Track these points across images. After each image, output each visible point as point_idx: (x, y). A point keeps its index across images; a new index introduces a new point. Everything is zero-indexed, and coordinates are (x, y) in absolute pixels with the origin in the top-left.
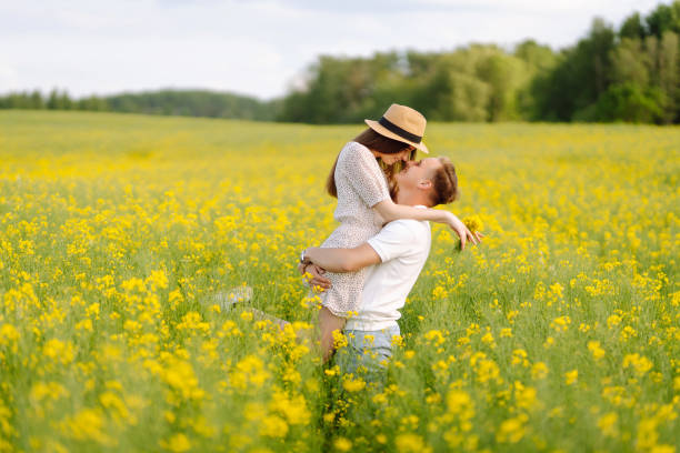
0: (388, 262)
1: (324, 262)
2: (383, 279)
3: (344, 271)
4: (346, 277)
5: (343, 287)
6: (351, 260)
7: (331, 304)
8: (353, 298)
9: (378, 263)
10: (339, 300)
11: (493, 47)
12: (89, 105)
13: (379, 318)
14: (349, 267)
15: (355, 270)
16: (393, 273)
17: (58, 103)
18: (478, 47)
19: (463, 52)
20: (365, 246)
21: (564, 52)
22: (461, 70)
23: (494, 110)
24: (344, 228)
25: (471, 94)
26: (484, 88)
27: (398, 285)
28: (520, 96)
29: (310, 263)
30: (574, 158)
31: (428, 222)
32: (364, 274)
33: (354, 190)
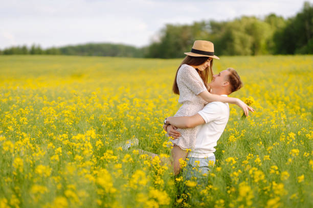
0: (208, 123)
1: (176, 123)
2: (207, 131)
3: (186, 128)
4: (188, 131)
5: (186, 135)
6: (190, 122)
7: (181, 144)
8: (191, 141)
9: (204, 123)
10: (185, 142)
11: (254, 18)
12: (51, 52)
13: (205, 152)
14: (189, 126)
15: (193, 127)
16: (212, 129)
17: (36, 51)
18: (246, 18)
19: (239, 21)
20: (197, 115)
21: (290, 19)
22: (238, 30)
23: (255, 49)
24: (185, 106)
25: (243, 42)
26: (250, 39)
27: (215, 135)
28: (268, 42)
29: (169, 124)
30: (296, 72)
31: (227, 104)
32: (197, 129)
33: (188, 88)
